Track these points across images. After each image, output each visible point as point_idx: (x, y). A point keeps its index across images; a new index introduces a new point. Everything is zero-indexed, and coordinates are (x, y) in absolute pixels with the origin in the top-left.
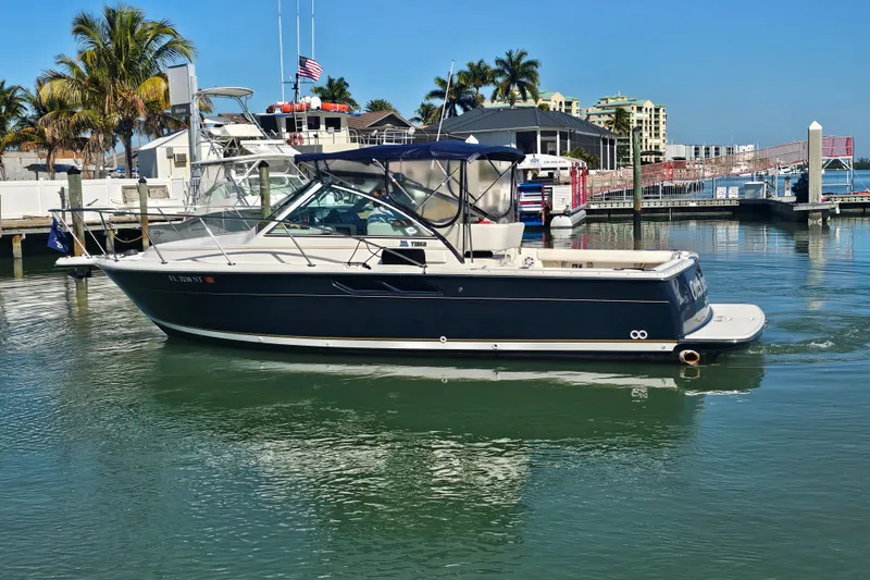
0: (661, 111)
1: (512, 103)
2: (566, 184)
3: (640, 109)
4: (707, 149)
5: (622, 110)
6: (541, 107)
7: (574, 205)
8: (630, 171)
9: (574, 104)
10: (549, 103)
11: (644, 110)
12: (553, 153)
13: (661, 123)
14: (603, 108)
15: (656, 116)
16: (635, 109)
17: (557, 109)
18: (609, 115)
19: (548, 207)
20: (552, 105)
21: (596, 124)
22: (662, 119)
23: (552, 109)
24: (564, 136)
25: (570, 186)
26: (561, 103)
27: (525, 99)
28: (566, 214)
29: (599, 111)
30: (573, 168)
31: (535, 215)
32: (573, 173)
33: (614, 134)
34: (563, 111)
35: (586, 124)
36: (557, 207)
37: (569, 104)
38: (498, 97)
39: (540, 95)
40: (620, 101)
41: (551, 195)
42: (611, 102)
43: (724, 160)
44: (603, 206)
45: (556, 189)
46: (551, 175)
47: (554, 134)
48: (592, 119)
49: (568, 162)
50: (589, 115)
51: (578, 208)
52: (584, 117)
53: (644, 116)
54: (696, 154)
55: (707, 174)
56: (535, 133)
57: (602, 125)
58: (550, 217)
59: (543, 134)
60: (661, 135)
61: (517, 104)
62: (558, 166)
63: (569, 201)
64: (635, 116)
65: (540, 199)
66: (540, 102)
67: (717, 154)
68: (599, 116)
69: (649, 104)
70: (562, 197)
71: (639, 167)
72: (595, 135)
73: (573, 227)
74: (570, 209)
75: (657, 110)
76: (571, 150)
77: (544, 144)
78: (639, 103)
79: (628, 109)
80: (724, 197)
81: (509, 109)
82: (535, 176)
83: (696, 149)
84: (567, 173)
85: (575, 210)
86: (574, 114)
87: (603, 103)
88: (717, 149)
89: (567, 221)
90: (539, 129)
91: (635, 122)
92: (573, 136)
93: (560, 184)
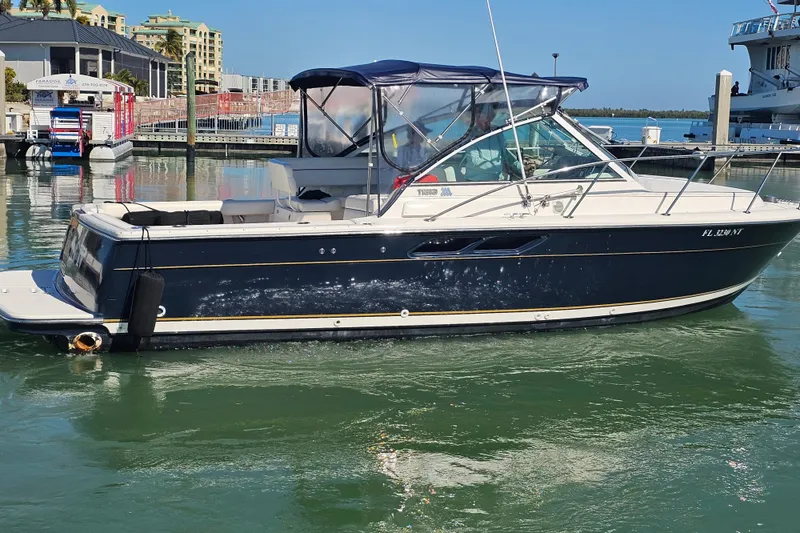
0: (216, 36)
1: (45, 13)
2: (109, 110)
3: (193, 32)
4: (266, 81)
5: (174, 32)
6: (79, 20)
7: (118, 135)
8: (185, 100)
9: (119, 20)
10: (88, 16)
11: (197, 33)
12: (94, 74)
13: (216, 49)
14: (152, 27)
15: (211, 42)
16: (188, 31)
17: (99, 25)
18: (159, 36)
19: (86, 138)
20: (93, 19)
21: (144, 44)
22: (217, 46)
23: (92, 24)
24: (107, 56)
25: (113, 114)
26: (103, 18)
27: (59, 8)
28: (107, 145)
29: (147, 30)
30: (117, 93)
31: (72, 145)
32: (118, 98)
33: (163, 57)
34: (106, 26)
35: (132, 43)
36: (97, 136)
37: (113, 19)
38: (29, 5)
39: (78, 7)
40: (171, 21)
41: (90, 122)
42: (161, 21)
43: (282, 95)
44: (152, 139)
45: (96, 115)
46: (91, 100)
47: (96, 52)
48: (139, 39)
49: (111, 86)
50: (136, 34)
51: (124, 138)
52: (130, 36)
53: (198, 40)
54: (254, 86)
55: (266, 109)
56: (72, 50)
57: (151, 47)
58: (88, 148)
59: (83, 51)
60: (216, 63)
61: (51, 15)
62: (101, 89)
63: (112, 130)
64: (188, 40)
65: (77, 126)
66: (78, 14)
67: (275, 88)
68: (148, 36)
69: (203, 28)
70: (103, 126)
71: (193, 96)
72: (143, 57)
73: (117, 160)
74: (114, 141)
75: (212, 35)
76: (116, 72)
77: (83, 63)
78: (193, 25)
79: (180, 31)
80: (284, 134)
81: (41, 19)
82: (73, 101)
83: (254, 81)
84: (111, 98)
85: (118, 141)
86: (120, 33)
87: (153, 22)
88: (275, 82)
89: (109, 153)
90: (78, 46)
91: (188, 46)
92: (117, 56)
93: (102, 110)
